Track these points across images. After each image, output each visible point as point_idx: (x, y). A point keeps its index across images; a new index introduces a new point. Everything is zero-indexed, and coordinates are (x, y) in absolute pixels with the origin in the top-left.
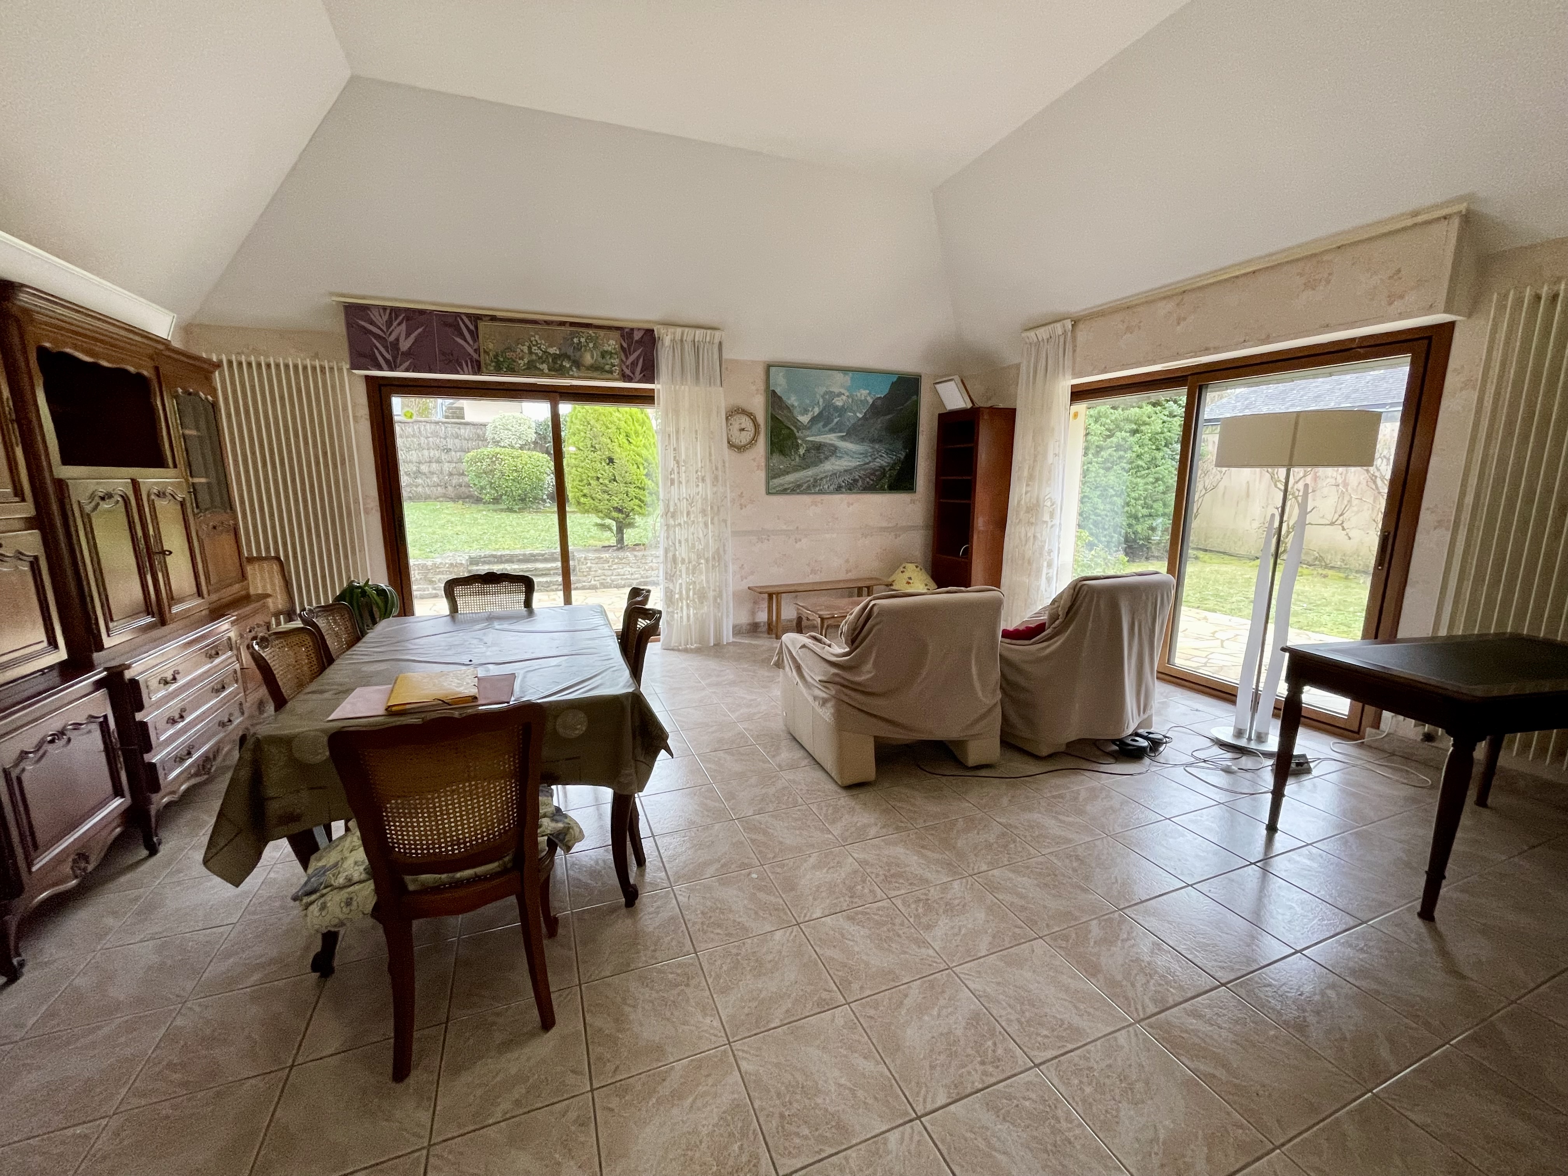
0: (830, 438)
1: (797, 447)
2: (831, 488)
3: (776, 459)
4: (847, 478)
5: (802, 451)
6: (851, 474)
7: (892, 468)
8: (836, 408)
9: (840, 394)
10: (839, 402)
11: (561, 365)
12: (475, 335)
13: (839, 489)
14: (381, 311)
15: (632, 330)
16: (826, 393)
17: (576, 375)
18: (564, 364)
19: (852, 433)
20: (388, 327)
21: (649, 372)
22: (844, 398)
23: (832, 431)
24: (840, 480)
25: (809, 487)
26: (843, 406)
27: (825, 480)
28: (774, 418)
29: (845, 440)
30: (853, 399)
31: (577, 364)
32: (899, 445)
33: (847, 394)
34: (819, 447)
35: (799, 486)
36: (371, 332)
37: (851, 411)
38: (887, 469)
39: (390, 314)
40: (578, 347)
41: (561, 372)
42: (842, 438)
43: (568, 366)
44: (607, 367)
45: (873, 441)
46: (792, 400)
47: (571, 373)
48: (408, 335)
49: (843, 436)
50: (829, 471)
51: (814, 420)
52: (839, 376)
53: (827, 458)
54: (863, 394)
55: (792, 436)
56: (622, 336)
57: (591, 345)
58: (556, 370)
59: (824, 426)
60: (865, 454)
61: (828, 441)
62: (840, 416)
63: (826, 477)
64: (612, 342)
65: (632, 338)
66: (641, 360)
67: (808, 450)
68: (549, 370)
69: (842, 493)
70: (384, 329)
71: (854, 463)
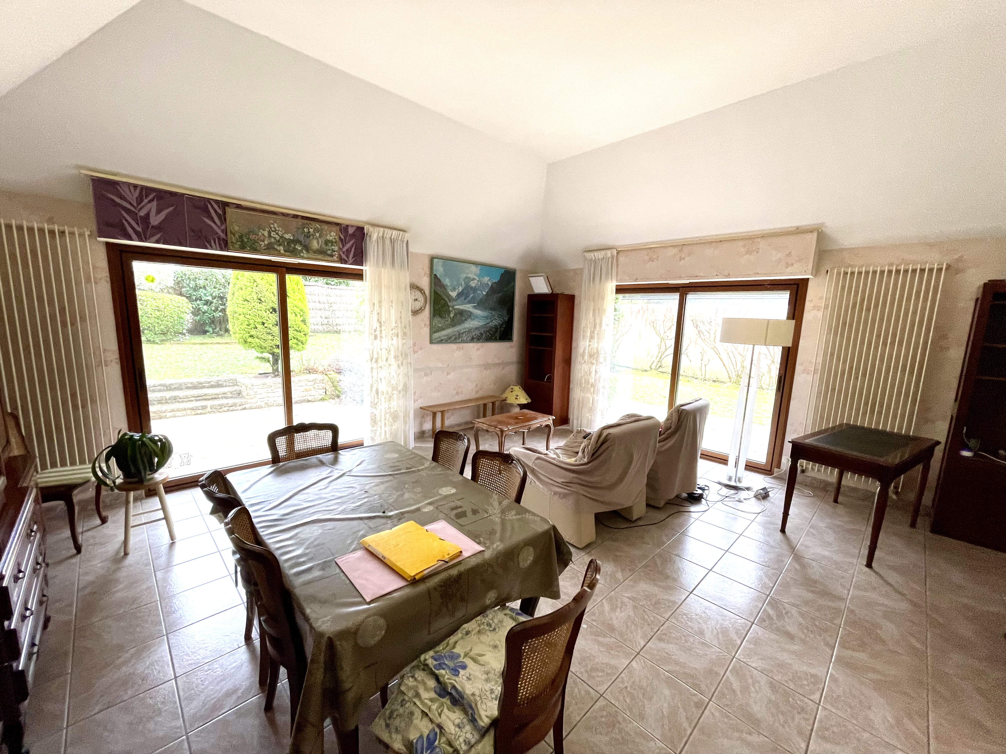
0: (468, 307)
1: (449, 312)
2: (468, 339)
3: (437, 320)
4: (478, 333)
5: (452, 315)
6: (479, 330)
7: (501, 325)
8: (471, 288)
9: (474, 279)
10: (473, 284)
11: (294, 248)
12: (223, 218)
13: (472, 340)
14: (132, 189)
15: (347, 226)
16: (466, 278)
17: (305, 256)
18: (297, 247)
19: (481, 304)
20: (139, 204)
21: (360, 258)
22: (476, 281)
23: (469, 302)
24: (474, 334)
25: (456, 338)
26: (475, 287)
27: (464, 335)
28: (436, 293)
29: (476, 309)
30: (481, 283)
31: (307, 248)
32: (505, 312)
33: (477, 279)
34: (461, 313)
35: (450, 338)
36: (119, 205)
37: (480, 290)
38: (498, 327)
39: (141, 192)
40: (308, 235)
41: (294, 253)
42: (475, 307)
43: (300, 249)
44: (329, 252)
45: (491, 309)
46: (447, 281)
47: (302, 254)
48: (159, 212)
49: (475, 306)
50: (467, 328)
51: (459, 295)
52: (473, 268)
53: (466, 320)
54: (486, 279)
55: (446, 305)
56: (341, 230)
57: (318, 235)
58: (291, 252)
59: (465, 299)
60: (486, 317)
61: (466, 309)
62: (474, 293)
63: (465, 332)
64: (333, 234)
65: (348, 232)
66: (353, 249)
67: (455, 315)
68: (285, 251)
69: (474, 342)
70: (135, 205)
71: (481, 323)
